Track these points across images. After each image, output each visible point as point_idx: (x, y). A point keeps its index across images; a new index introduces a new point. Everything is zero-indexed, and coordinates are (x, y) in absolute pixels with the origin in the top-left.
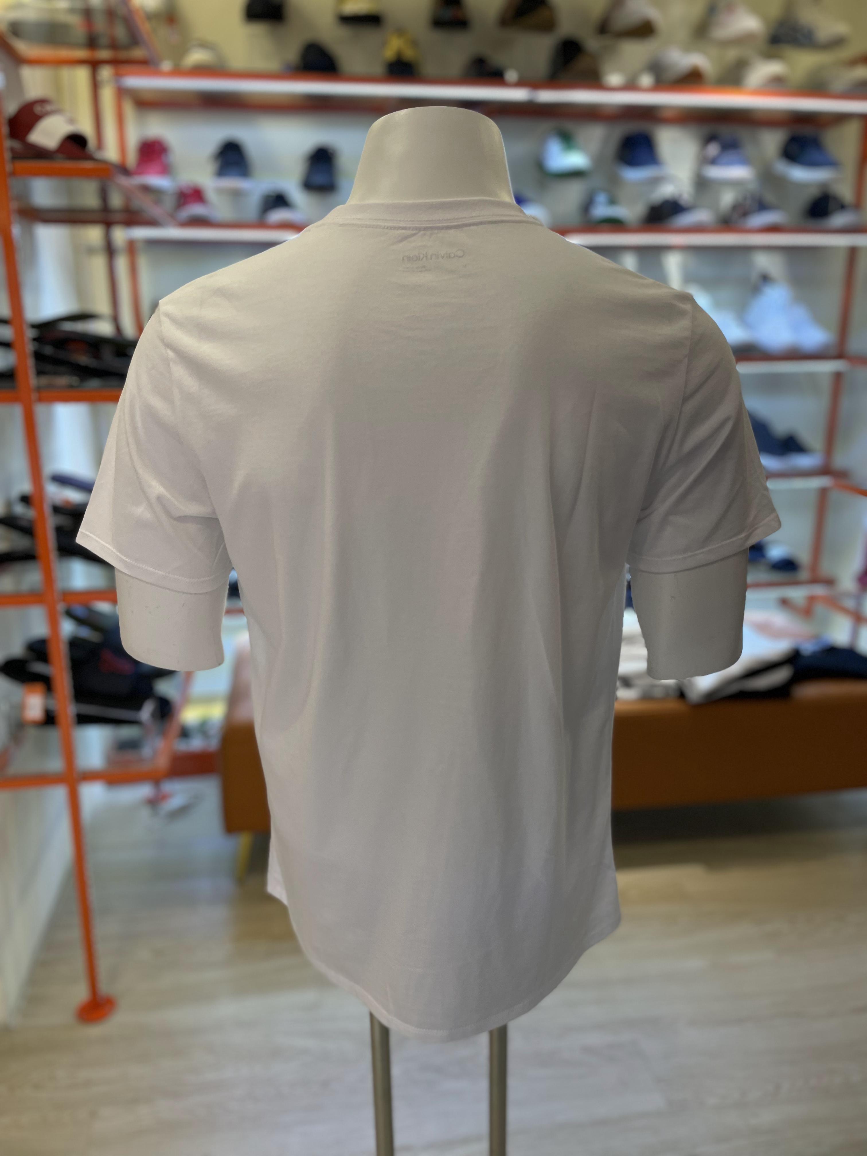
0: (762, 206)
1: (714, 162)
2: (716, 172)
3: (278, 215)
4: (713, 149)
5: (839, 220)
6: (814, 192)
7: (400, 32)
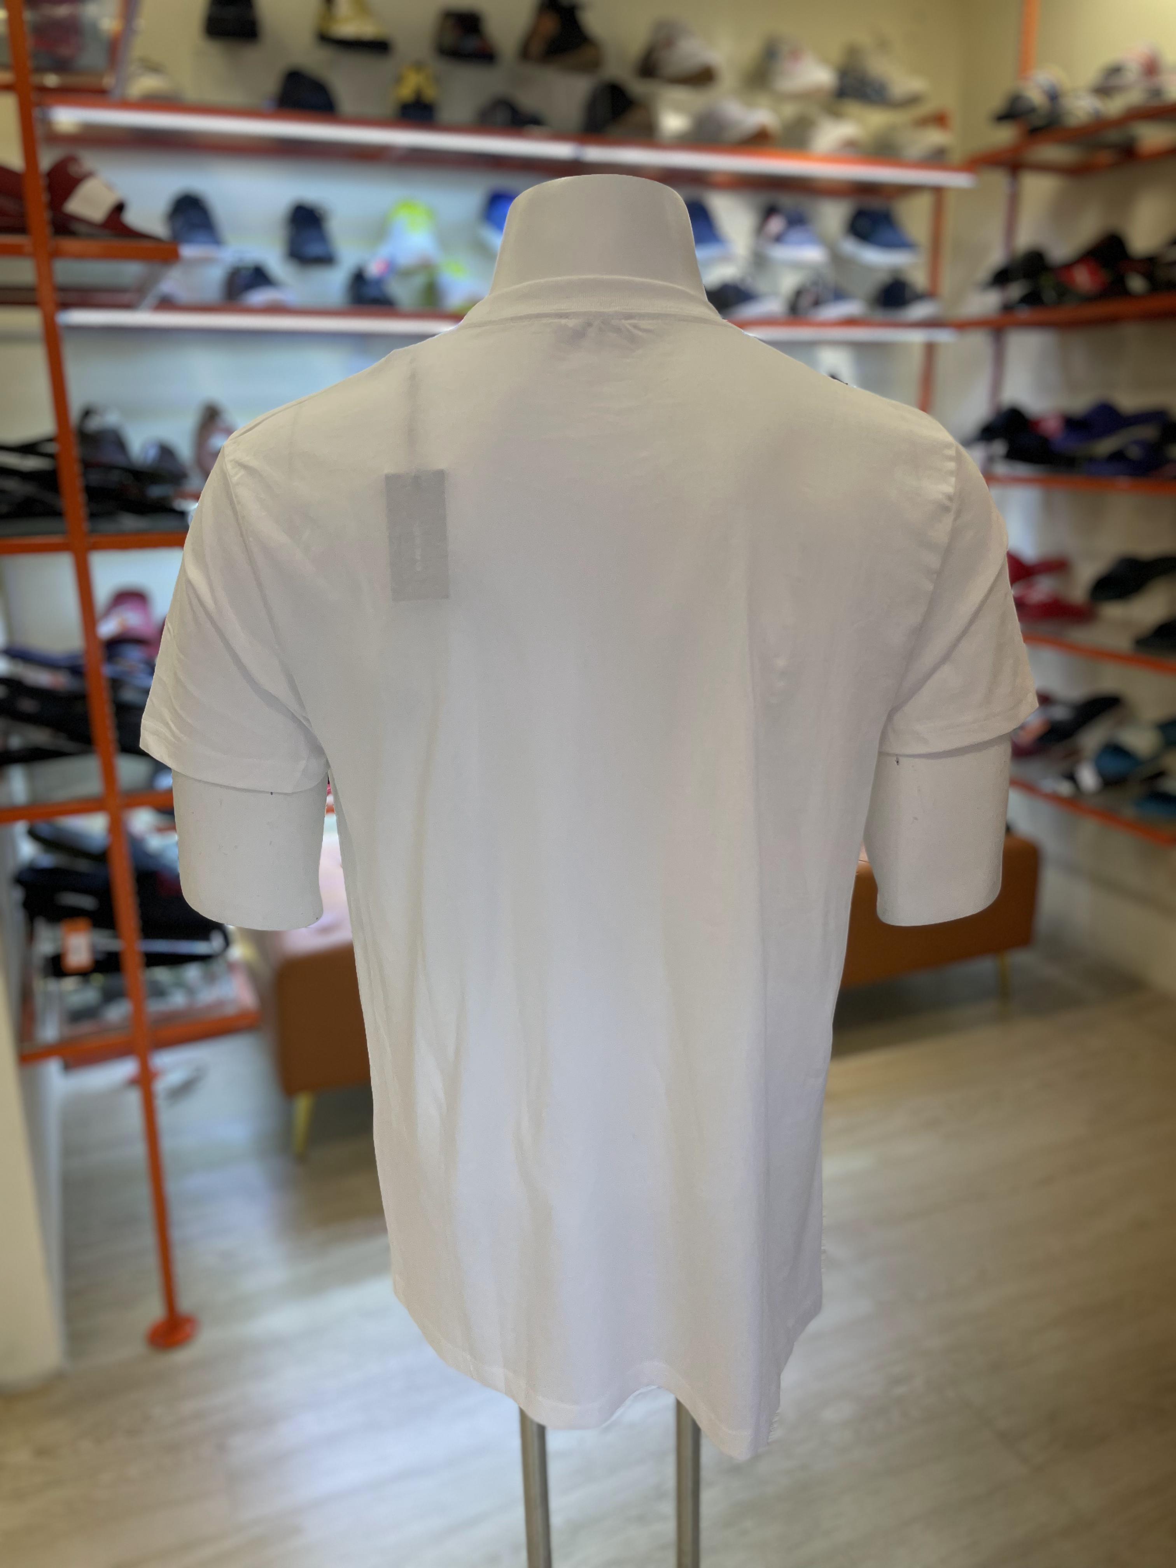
0: (839, 295)
1: (779, 239)
2: (782, 253)
3: (259, 297)
4: (776, 225)
5: (919, 311)
6: (882, 278)
7: (418, 66)
